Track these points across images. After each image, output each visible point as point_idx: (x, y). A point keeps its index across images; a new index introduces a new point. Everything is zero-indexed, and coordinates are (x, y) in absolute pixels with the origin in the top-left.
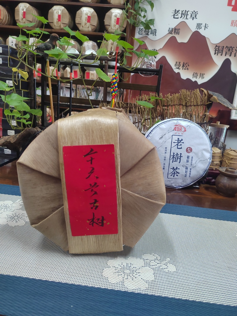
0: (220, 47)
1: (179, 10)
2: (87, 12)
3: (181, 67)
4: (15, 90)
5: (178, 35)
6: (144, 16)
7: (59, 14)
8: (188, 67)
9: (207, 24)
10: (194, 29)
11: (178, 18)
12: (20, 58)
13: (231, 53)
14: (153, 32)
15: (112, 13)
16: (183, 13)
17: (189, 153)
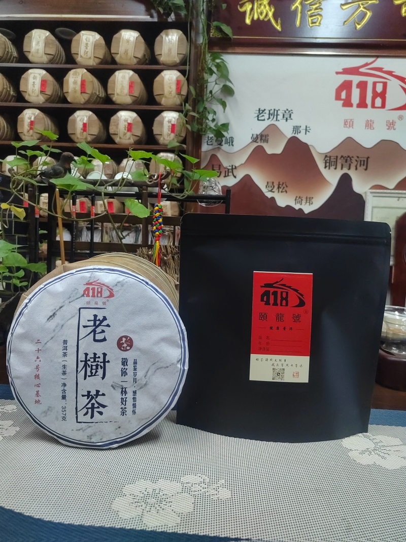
0: (332, 158)
1: (265, 110)
2: (127, 117)
3: (275, 189)
4: (3, 235)
5: (266, 143)
6: (213, 120)
7: (85, 122)
8: (286, 188)
9: (308, 127)
10: (289, 134)
11: (264, 120)
12: (14, 189)
13: (350, 165)
14: (229, 141)
15: (163, 118)
16: (271, 112)
17: (127, 350)
